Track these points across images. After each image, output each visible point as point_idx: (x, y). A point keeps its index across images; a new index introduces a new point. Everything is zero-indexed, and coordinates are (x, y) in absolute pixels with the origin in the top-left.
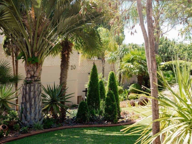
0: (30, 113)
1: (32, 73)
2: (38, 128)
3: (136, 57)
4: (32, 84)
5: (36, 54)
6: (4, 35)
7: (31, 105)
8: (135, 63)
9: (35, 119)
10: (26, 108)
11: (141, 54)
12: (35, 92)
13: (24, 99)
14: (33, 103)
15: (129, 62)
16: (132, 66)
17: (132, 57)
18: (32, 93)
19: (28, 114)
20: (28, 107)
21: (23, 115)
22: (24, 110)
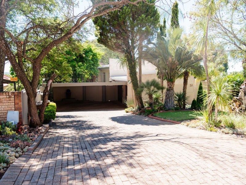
0: (169, 103)
1: (170, 86)
4: (170, 91)
5: (172, 78)
6: (157, 69)
9: (171, 106)
12: (171, 94)
13: (166, 97)
14: (170, 99)
18: (170, 95)
19: (168, 104)
20: (168, 100)
21: (166, 104)
22: (166, 102)
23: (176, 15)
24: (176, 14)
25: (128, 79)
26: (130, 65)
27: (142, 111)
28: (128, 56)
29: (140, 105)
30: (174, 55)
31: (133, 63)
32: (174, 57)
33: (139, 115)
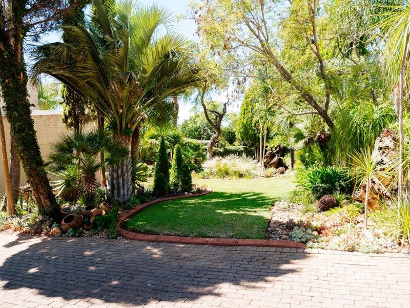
6: (64, 104)
7: (123, 180)
8: (160, 139)
10: (118, 184)
14: (126, 178)
16: (157, 142)
17: (156, 133)
18: (125, 167)
19: (121, 190)
20: (121, 182)
21: (116, 192)
22: (116, 186)
26: (9, 82)
27: (77, 222)
28: (3, 52)
29: (48, 203)
30: (150, 70)
31: (20, 75)
32: (148, 75)
33: (73, 236)
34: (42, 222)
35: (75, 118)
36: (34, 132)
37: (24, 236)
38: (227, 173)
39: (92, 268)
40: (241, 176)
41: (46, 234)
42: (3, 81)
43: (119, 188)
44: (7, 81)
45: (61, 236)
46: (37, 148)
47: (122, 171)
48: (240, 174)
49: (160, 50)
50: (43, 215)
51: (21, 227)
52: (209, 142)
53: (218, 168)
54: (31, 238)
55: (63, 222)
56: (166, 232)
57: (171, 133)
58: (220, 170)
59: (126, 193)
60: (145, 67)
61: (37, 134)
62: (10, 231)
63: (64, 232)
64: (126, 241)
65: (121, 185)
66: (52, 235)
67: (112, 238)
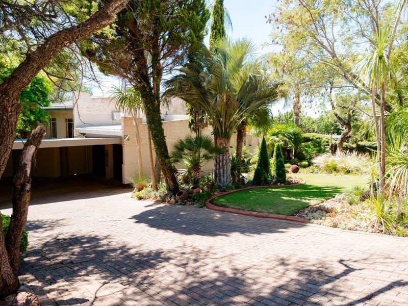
0: (224, 176)
1: (225, 145)
2: (232, 189)
3: (281, 131)
4: (224, 154)
5: (228, 131)
6: (189, 115)
7: (224, 171)
8: (280, 136)
9: (227, 182)
10: (220, 173)
11: (284, 127)
12: (226, 160)
13: (218, 166)
14: (225, 169)
15: (273, 135)
16: (277, 139)
17: (277, 131)
18: (225, 161)
19: (222, 178)
20: (222, 172)
21: (218, 179)
22: (218, 175)
23: (221, 18)
24: (222, 16)
25: (124, 132)
26: (150, 106)
27: (184, 196)
28: (146, 88)
29: (172, 183)
30: (238, 89)
31: (155, 102)
32: (237, 93)
33: (181, 204)
34: (167, 195)
35: (196, 125)
36: (164, 137)
37: (157, 202)
38: (335, 169)
39: (179, 220)
40: (348, 172)
41: (168, 202)
42: (147, 106)
43: (220, 177)
44: (148, 105)
45: (175, 204)
46: (166, 147)
47: (223, 163)
48: (348, 171)
49: (242, 76)
50: (168, 191)
51: (156, 197)
52: (340, 137)
53: (326, 164)
54: (160, 204)
55: (176, 196)
56: (232, 207)
57: (292, 131)
58: (328, 166)
59: (225, 181)
60: (235, 88)
61: (166, 138)
62: (151, 199)
63: (177, 202)
64: (207, 210)
65: (222, 174)
66: (171, 203)
67: (200, 207)
